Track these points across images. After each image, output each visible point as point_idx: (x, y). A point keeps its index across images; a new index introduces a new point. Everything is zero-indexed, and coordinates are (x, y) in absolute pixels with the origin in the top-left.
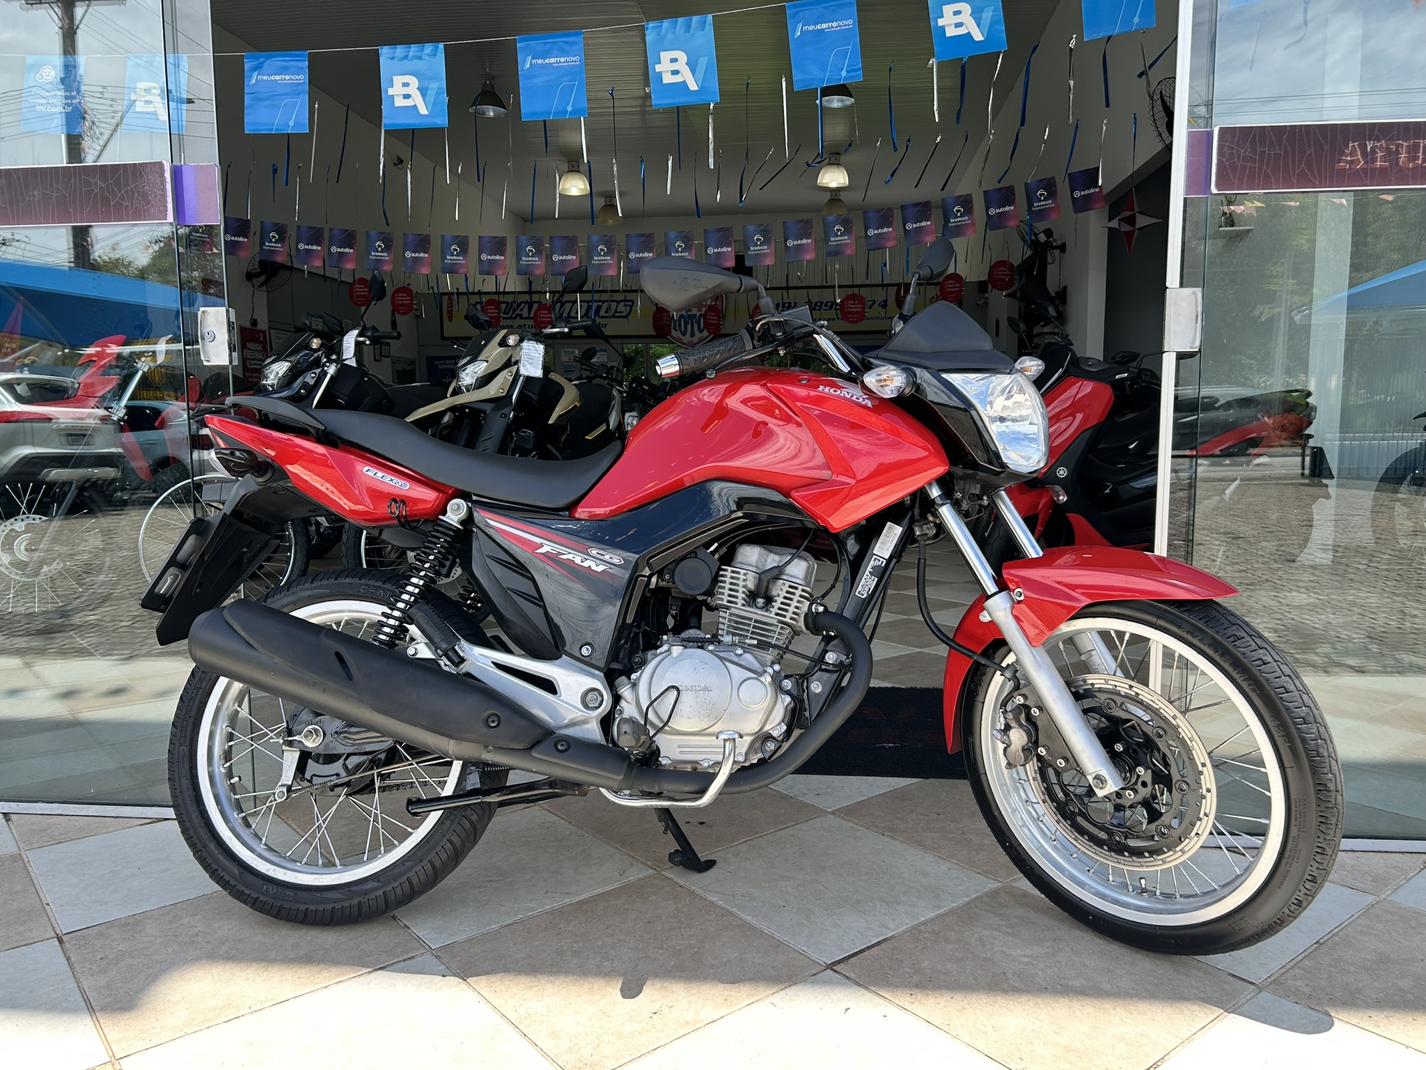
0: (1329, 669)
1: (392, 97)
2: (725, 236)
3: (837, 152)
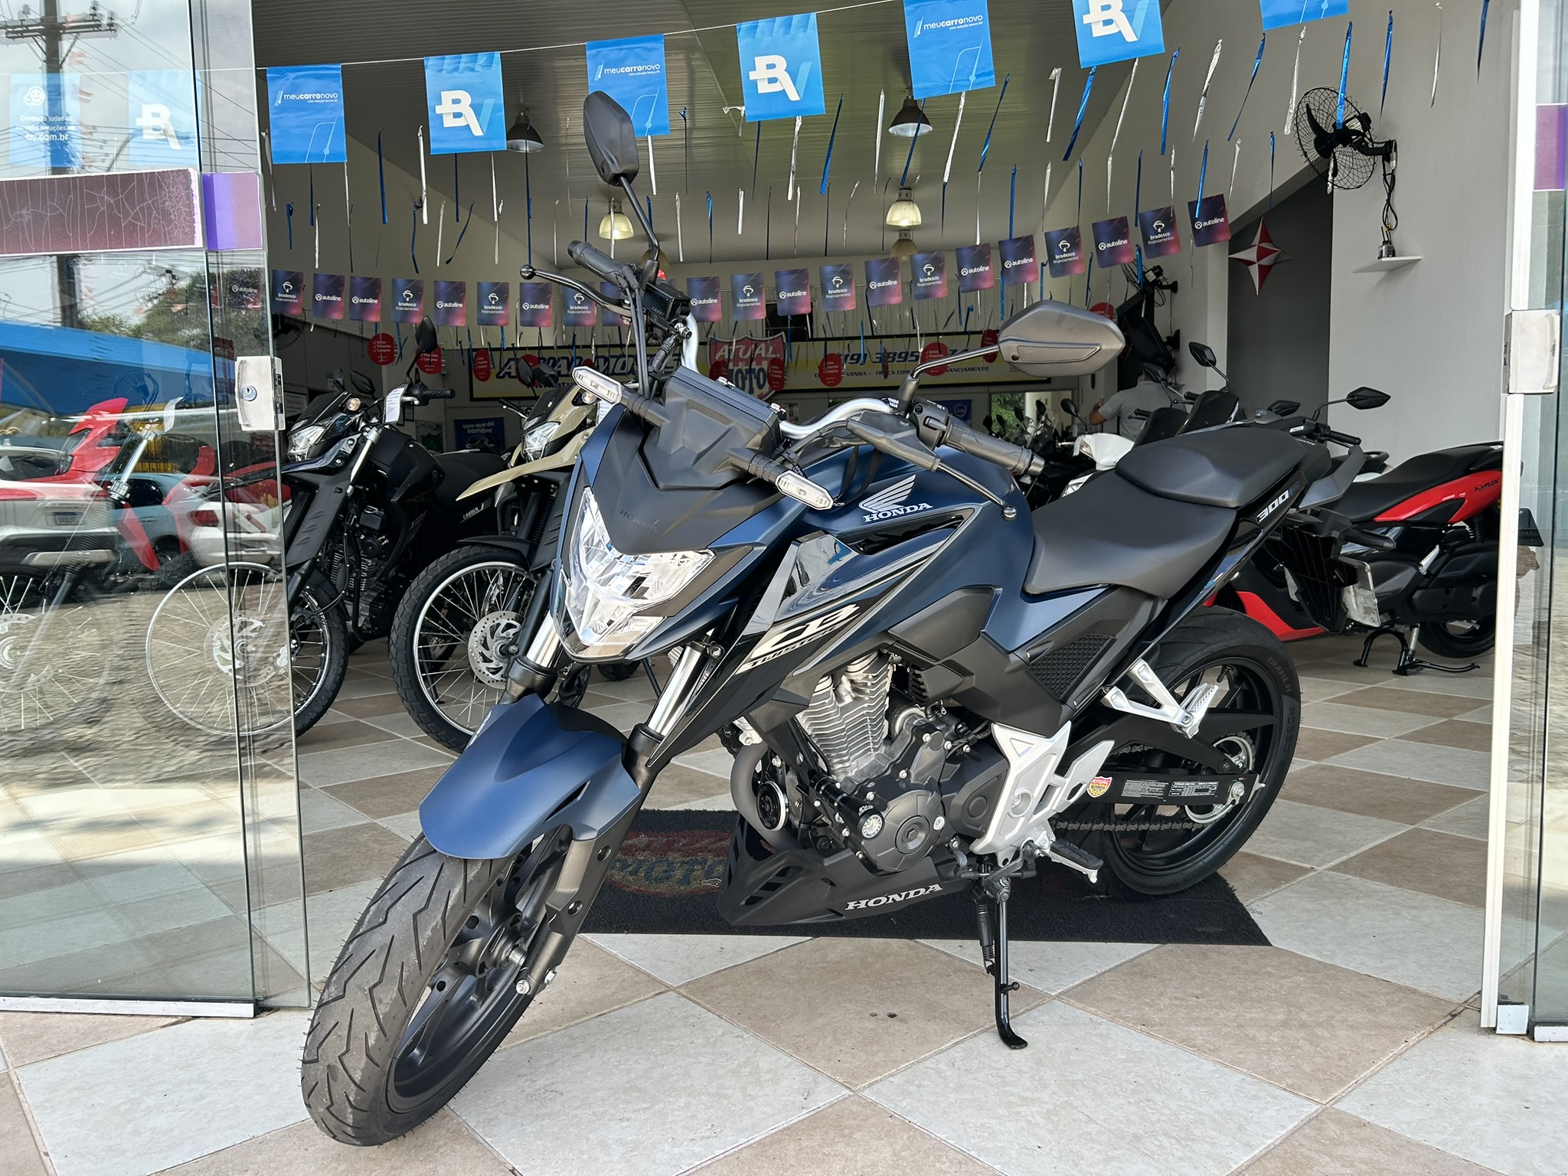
1: (441, 116)
2: (799, 279)
3: (908, 186)
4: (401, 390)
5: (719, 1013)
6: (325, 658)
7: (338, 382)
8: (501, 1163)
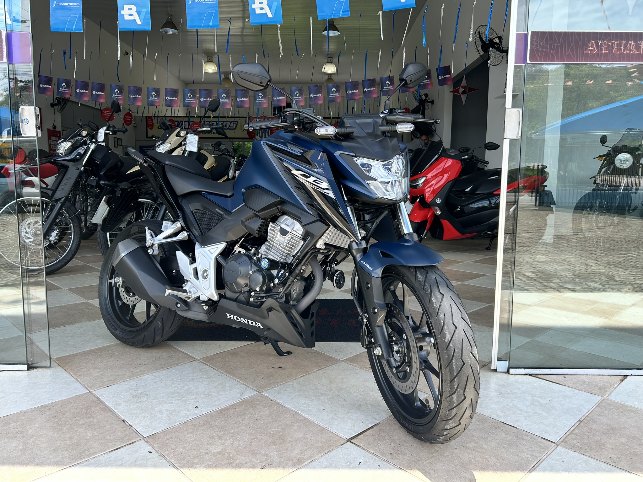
0: (559, 290)
1: (123, 15)
3: (331, 57)
4: (105, 128)
5: (214, 367)
6: (71, 238)
7: (79, 124)
8: (119, 418)
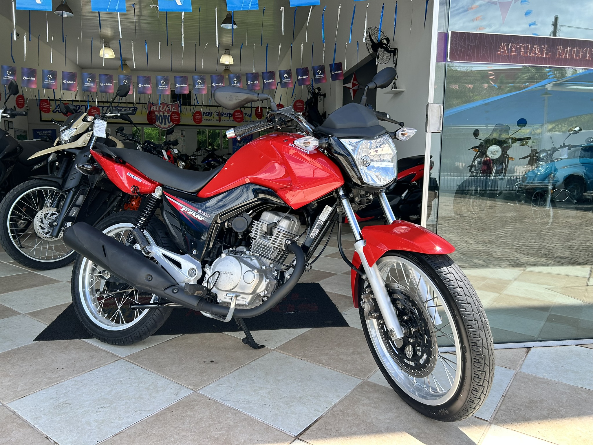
2: (184, 80)
3: (228, 49)
5: (141, 366)
8: (41, 435)
